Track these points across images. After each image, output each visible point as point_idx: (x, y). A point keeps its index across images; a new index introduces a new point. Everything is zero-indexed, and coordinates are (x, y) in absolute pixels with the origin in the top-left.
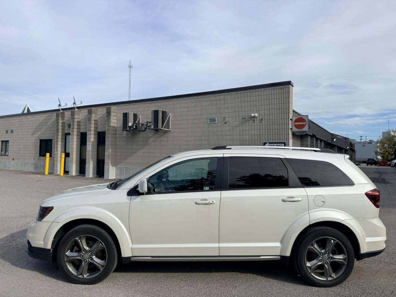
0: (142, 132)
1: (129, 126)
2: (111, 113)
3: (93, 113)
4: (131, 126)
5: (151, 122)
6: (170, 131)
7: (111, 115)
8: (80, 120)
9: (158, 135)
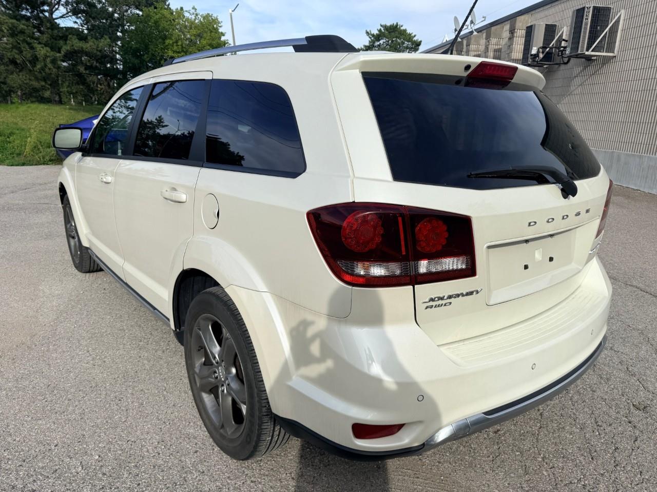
0: (563, 67)
1: (531, 55)
2: (516, 30)
3: (492, 35)
4: (535, 55)
5: (566, 41)
6: (615, 57)
7: (515, 35)
8: (480, 53)
9: (591, 69)
